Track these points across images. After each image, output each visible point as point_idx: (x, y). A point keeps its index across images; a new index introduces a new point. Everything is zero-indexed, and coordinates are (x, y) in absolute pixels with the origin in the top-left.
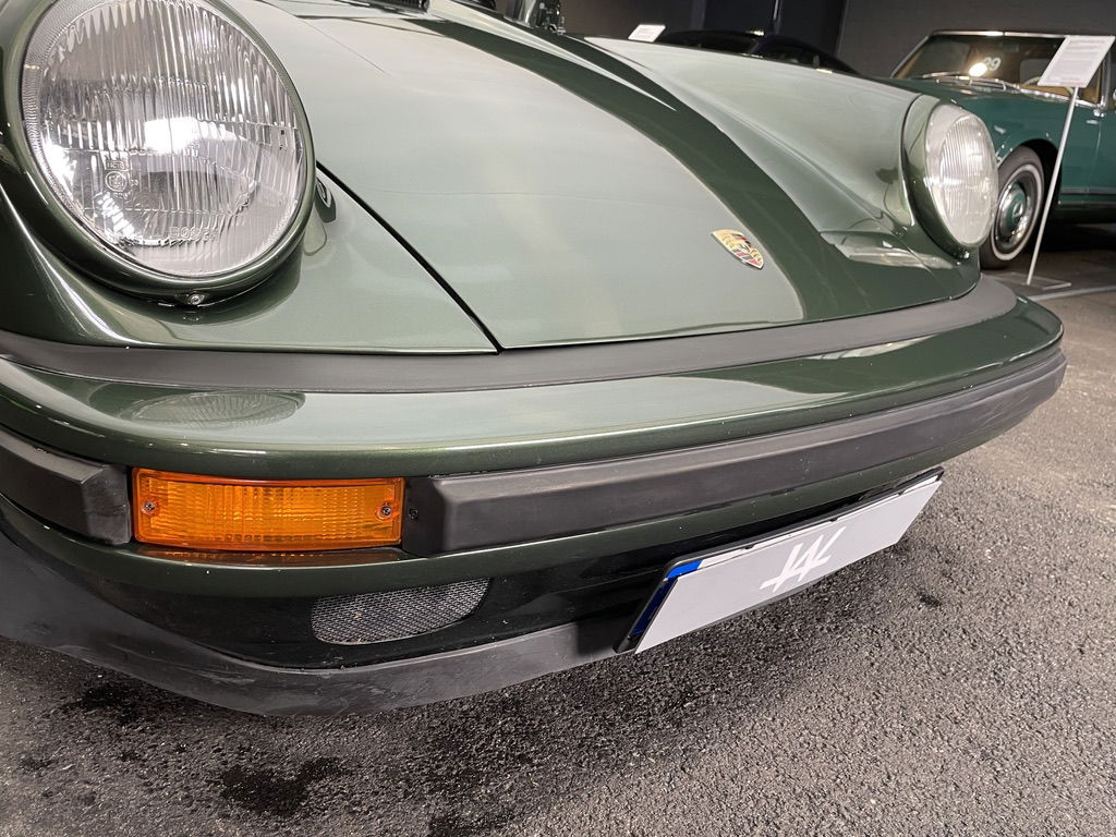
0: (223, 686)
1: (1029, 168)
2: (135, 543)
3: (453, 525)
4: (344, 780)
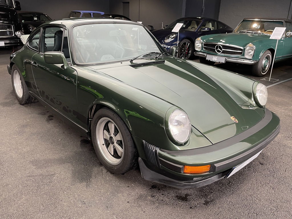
0: (179, 186)
1: (268, 54)
2: (184, 173)
3: (216, 169)
4: (191, 196)
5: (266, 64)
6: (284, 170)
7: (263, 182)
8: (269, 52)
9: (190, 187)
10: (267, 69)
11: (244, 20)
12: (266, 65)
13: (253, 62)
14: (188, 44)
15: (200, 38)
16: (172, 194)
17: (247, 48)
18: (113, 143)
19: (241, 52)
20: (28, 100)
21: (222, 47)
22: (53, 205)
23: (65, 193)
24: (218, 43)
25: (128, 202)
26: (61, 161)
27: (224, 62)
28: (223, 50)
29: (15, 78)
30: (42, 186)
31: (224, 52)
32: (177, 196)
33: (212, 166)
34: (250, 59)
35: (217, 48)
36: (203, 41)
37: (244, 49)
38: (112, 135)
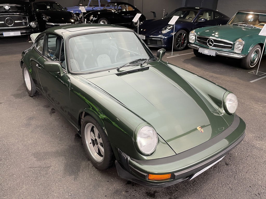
1: (258, 48)
2: (149, 179)
3: (176, 177)
5: (255, 57)
6: (246, 172)
7: (224, 183)
8: (259, 46)
9: (157, 187)
10: (255, 62)
11: (238, 13)
12: (255, 59)
13: (242, 57)
14: (184, 35)
15: (194, 31)
16: (144, 190)
17: (237, 43)
18: (97, 144)
19: (231, 46)
20: (35, 93)
21: (213, 41)
22: (46, 195)
23: (57, 184)
24: (210, 37)
25: (106, 196)
26: (57, 154)
27: (214, 55)
28: (214, 43)
29: (26, 73)
30: (40, 177)
31: (215, 46)
32: (147, 193)
33: (172, 174)
34: (239, 54)
35: (209, 42)
36: (197, 33)
37: (234, 44)
38: (97, 138)
